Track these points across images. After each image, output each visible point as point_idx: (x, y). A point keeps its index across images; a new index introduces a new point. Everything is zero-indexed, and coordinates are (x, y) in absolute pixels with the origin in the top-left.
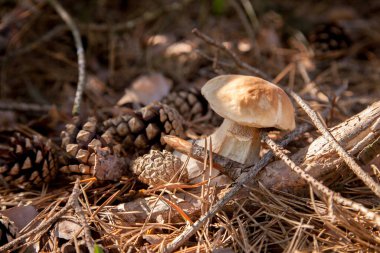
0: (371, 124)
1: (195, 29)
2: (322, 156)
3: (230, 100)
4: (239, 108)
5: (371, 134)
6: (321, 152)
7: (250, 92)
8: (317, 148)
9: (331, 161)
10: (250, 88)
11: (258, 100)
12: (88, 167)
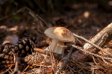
0: (101, 38)
1: (37, 15)
2: (89, 49)
3: (58, 34)
4: (62, 36)
5: (102, 41)
6: (88, 47)
7: (64, 31)
8: (87, 47)
9: (92, 50)
10: (63, 30)
11: (66, 33)
12: (9, 61)
